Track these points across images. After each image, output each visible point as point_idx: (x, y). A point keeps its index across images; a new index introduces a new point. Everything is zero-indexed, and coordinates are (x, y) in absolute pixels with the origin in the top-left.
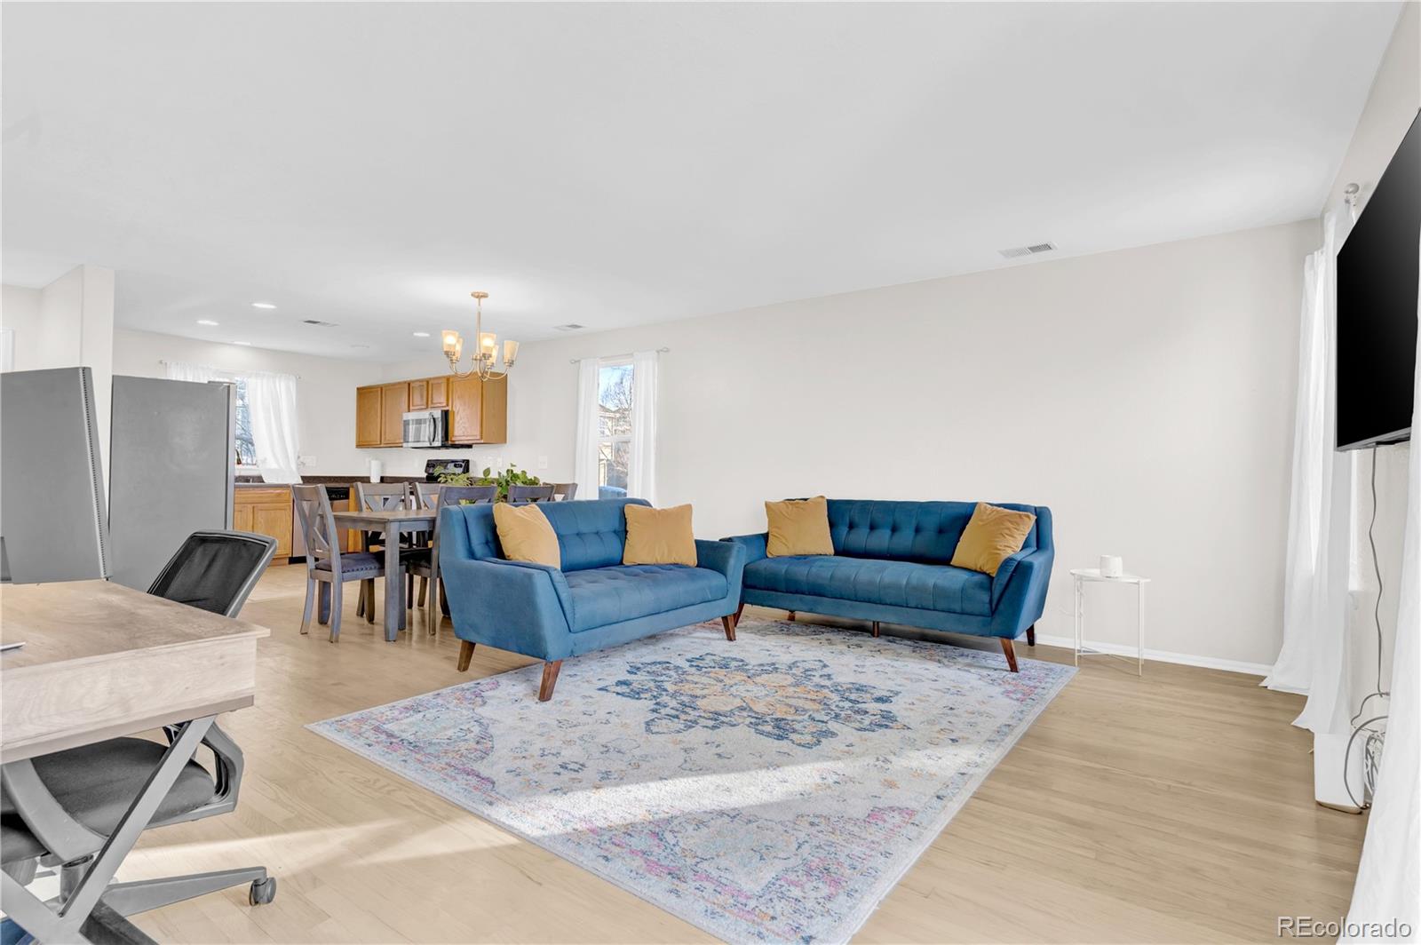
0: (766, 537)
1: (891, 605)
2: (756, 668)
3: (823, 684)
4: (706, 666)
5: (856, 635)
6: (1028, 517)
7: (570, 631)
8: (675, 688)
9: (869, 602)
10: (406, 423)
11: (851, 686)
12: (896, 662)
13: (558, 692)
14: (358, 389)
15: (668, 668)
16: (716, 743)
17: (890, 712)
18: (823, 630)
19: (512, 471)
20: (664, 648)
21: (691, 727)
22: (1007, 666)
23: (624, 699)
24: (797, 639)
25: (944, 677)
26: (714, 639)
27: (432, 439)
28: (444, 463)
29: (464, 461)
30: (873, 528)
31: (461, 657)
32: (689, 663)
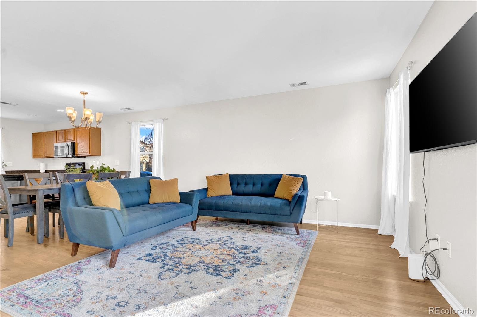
0: (206, 189)
1: (254, 213)
2: (205, 242)
3: (231, 247)
4: (185, 243)
5: (241, 224)
6: (301, 179)
7: (123, 236)
8: (172, 255)
9: (247, 212)
10: (57, 148)
11: (242, 247)
12: (257, 235)
13: (119, 262)
14: (33, 134)
15: (169, 246)
16: (190, 281)
17: (259, 257)
18: (229, 223)
19: (103, 166)
20: (167, 236)
21: (179, 274)
22: (295, 233)
23: (150, 263)
24: (220, 228)
25: (275, 239)
26: (187, 231)
27: (67, 154)
28: (74, 164)
29: (82, 163)
30: (246, 184)
31: (73, 250)
32: (177, 242)
